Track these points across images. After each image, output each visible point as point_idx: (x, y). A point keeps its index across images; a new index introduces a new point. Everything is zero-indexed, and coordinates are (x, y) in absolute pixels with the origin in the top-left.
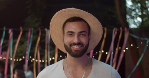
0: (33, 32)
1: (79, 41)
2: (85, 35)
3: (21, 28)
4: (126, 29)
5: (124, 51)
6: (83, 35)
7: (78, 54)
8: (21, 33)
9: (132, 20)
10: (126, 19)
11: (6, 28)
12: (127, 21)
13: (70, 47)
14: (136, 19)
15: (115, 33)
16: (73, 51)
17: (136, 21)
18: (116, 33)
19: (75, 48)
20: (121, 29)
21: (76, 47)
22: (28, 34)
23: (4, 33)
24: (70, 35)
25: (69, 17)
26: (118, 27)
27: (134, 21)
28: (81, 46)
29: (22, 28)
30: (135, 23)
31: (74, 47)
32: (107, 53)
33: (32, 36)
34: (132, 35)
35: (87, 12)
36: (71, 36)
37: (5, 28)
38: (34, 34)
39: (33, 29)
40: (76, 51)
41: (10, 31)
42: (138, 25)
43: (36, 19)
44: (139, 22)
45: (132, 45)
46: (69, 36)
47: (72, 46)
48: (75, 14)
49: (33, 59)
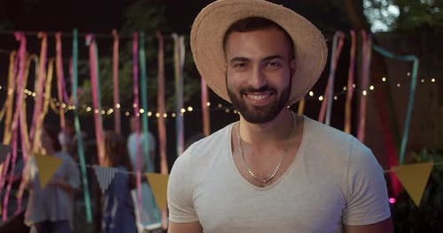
0: (142, 42)
1: (265, 83)
2: (279, 65)
3: (114, 32)
4: (363, 33)
5: (365, 93)
6: (273, 64)
7: (263, 114)
8: (116, 45)
9: (376, 12)
10: (363, 8)
11: (79, 32)
12: (366, 13)
13: (242, 96)
14: (386, 10)
15: (338, 43)
16: (251, 109)
17: (385, 14)
18: (341, 43)
19: (254, 100)
20: (353, 33)
21: (256, 97)
22: (132, 47)
23: (75, 44)
24: (242, 65)
25: (237, 19)
26: (346, 28)
27: (381, 15)
28: (271, 94)
29: (118, 33)
30: (382, 19)
31: (252, 97)
32: (321, 98)
33: (142, 53)
34: (377, 49)
35: (281, 6)
36: (242, 68)
37: (75, 33)
38: (146, 46)
39: (142, 34)
40: (256, 108)
41: (89, 39)
42: (390, 22)
43: (153, 10)
44: (391, 16)
45: (384, 79)
46: (238, 68)
47: (246, 95)
48: (250, 11)
49: (142, 111)
